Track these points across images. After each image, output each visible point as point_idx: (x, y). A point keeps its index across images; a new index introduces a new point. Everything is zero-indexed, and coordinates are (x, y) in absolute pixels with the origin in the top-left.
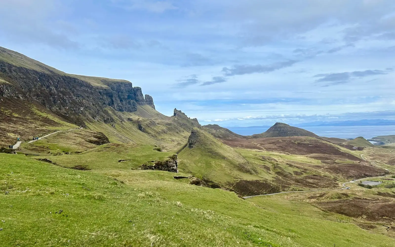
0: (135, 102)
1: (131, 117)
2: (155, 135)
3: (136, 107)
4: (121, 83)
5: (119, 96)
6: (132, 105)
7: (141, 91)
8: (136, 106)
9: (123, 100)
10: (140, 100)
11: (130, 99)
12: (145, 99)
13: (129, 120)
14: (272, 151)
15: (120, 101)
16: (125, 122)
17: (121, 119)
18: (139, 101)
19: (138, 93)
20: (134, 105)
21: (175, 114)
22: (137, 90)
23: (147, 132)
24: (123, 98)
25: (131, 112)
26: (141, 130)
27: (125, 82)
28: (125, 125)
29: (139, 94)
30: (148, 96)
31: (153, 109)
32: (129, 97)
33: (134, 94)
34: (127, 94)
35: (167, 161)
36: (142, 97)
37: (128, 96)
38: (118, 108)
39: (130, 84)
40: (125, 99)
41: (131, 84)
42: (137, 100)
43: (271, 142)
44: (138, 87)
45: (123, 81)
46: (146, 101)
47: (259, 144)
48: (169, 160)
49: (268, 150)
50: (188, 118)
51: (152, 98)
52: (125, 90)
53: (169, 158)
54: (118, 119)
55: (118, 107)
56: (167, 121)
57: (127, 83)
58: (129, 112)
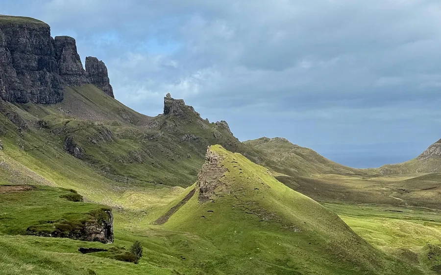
0: (58, 77)
1: (46, 119)
2: (110, 166)
3: (60, 91)
4: (21, 27)
5: (13, 62)
6: (51, 86)
7: (75, 49)
8: (62, 89)
9: (24, 71)
10: (71, 73)
11: (45, 70)
12: (84, 68)
13: (43, 125)
14: (431, 211)
15: (18, 73)
16: (29, 131)
17: (20, 123)
18: (70, 75)
19: (67, 53)
20: (54, 86)
21: (167, 110)
22: (64, 46)
23: (88, 159)
24: (26, 66)
25: (47, 103)
26: (72, 153)
27: (32, 24)
28: (28, 140)
29: (69, 58)
30: (95, 60)
31: (109, 97)
32: (42, 64)
33: (56, 55)
34: (37, 57)
35: (84, 222)
36: (79, 64)
37: (40, 61)
38: (11, 95)
39: (46, 29)
40: (32, 70)
41: (49, 28)
42: (64, 71)
43: (429, 187)
44: (66, 38)
45: (25, 21)
46: (87, 73)
47: (395, 191)
48: (90, 218)
49: (418, 209)
50: (201, 120)
51: (105, 67)
52: (32, 44)
53: (89, 216)
54: (11, 123)
55: (12, 92)
56: (146, 129)
57: (36, 27)
58: (41, 106)
